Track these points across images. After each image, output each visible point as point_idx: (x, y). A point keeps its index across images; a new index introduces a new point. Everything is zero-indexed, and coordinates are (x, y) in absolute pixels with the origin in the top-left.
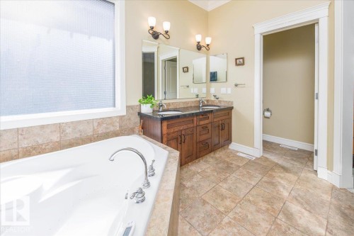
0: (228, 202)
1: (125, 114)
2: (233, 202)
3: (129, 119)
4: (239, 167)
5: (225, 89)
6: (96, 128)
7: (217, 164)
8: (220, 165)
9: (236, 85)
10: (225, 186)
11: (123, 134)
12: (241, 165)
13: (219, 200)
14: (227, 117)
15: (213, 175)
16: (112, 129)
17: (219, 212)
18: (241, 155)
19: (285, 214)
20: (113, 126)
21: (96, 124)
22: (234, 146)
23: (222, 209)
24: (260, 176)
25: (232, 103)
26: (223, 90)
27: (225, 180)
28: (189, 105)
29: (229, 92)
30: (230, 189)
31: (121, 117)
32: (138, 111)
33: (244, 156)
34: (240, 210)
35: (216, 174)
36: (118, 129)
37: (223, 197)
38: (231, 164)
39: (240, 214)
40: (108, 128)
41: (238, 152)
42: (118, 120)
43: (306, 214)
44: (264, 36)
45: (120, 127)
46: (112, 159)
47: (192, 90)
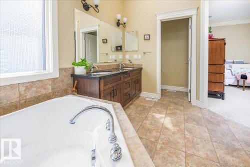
0: (154, 133)
1: (57, 76)
2: (157, 132)
3: (63, 81)
4: (151, 107)
5: (137, 55)
6: (23, 93)
7: (136, 108)
8: (139, 109)
9: (144, 53)
10: (148, 122)
11: (57, 96)
12: (151, 106)
13: (148, 134)
14: (139, 75)
15: (138, 117)
16: (43, 92)
17: (152, 142)
18: (149, 99)
19: (187, 131)
20: (45, 89)
21: (22, 89)
22: (143, 94)
23: (153, 139)
24: (165, 110)
25: (142, 65)
26: (135, 56)
27: (146, 118)
28: (112, 67)
29: (140, 57)
30: (151, 124)
31: (54, 80)
32: (71, 72)
33: (151, 100)
34: (163, 136)
35: (138, 115)
36: (50, 91)
37: (150, 131)
38: (146, 106)
39: (165, 139)
40: (38, 92)
41: (146, 98)
42: (50, 83)
43: (197, 127)
44: (162, 22)
45: (52, 89)
46: (73, 122)
47: (111, 56)
